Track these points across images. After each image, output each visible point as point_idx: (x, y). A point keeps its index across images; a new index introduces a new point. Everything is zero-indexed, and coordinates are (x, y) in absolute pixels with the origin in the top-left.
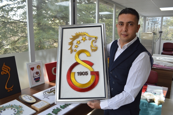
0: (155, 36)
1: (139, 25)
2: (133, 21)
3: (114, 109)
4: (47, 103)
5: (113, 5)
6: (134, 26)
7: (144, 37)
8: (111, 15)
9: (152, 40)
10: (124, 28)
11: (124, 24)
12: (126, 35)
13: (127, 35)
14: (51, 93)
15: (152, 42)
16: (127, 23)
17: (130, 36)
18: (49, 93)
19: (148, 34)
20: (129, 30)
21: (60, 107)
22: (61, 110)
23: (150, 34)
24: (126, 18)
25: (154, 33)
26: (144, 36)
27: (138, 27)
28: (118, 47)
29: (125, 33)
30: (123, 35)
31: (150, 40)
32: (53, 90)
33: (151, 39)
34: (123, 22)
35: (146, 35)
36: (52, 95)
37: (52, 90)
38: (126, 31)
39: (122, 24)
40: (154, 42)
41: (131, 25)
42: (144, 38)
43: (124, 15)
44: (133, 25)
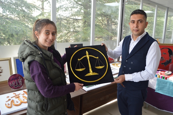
1: (147, 22)
2: (142, 19)
5: (155, 6)
8: (154, 14)
11: (135, 22)
13: (138, 30)
20: (139, 26)
27: (146, 24)
28: (131, 39)
39: (133, 22)
41: (140, 22)
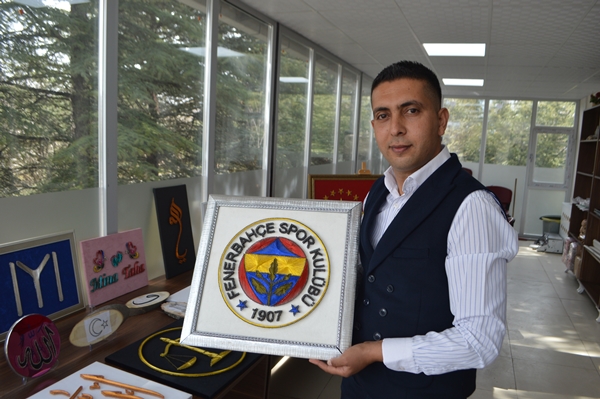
2: (417, 99)
5: (337, 67)
11: (390, 115)
12: (404, 146)
16: (399, 107)
17: (417, 150)
27: (441, 116)
29: (401, 142)
38: (399, 133)
39: (384, 114)
44: (419, 111)
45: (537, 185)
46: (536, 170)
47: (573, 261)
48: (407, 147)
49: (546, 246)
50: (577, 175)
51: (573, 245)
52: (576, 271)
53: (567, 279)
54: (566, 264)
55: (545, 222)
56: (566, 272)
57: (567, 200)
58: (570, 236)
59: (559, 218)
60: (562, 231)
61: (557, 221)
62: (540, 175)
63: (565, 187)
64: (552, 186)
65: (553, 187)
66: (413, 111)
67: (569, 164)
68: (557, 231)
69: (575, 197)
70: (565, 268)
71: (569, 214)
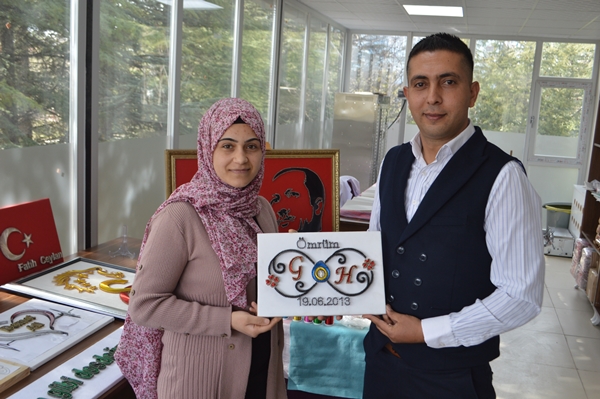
0: (384, 106)
2: (455, 71)
3: (466, 345)
4: (14, 364)
6: (461, 86)
7: (344, 112)
9: (375, 123)
10: (430, 94)
11: (427, 84)
12: (439, 115)
14: (17, 331)
15: (374, 132)
16: (437, 78)
17: (450, 118)
18: (10, 329)
19: (359, 98)
20: (444, 97)
21: (73, 374)
22: (82, 383)
23: (367, 98)
24: (434, 63)
25: (381, 96)
26: (344, 106)
27: (474, 90)
29: (436, 110)
30: (431, 115)
31: (366, 124)
32: (21, 318)
33: (371, 120)
34: (424, 78)
35: (351, 101)
36: (27, 338)
37: (17, 320)
38: (436, 102)
40: (380, 131)
42: (343, 115)
43: (427, 55)
44: (455, 83)
45: (540, 159)
46: (540, 138)
47: (586, 275)
48: (441, 116)
49: (550, 247)
50: (594, 147)
51: (586, 251)
52: (590, 291)
53: (578, 299)
54: (576, 277)
55: (550, 212)
56: (577, 288)
57: (580, 183)
58: (582, 236)
59: (569, 207)
60: (572, 225)
61: (566, 211)
62: (545, 146)
63: (578, 163)
64: (560, 161)
65: (562, 162)
66: (450, 82)
67: (585, 130)
68: (565, 225)
69: (590, 180)
70: (574, 282)
71: (582, 202)
